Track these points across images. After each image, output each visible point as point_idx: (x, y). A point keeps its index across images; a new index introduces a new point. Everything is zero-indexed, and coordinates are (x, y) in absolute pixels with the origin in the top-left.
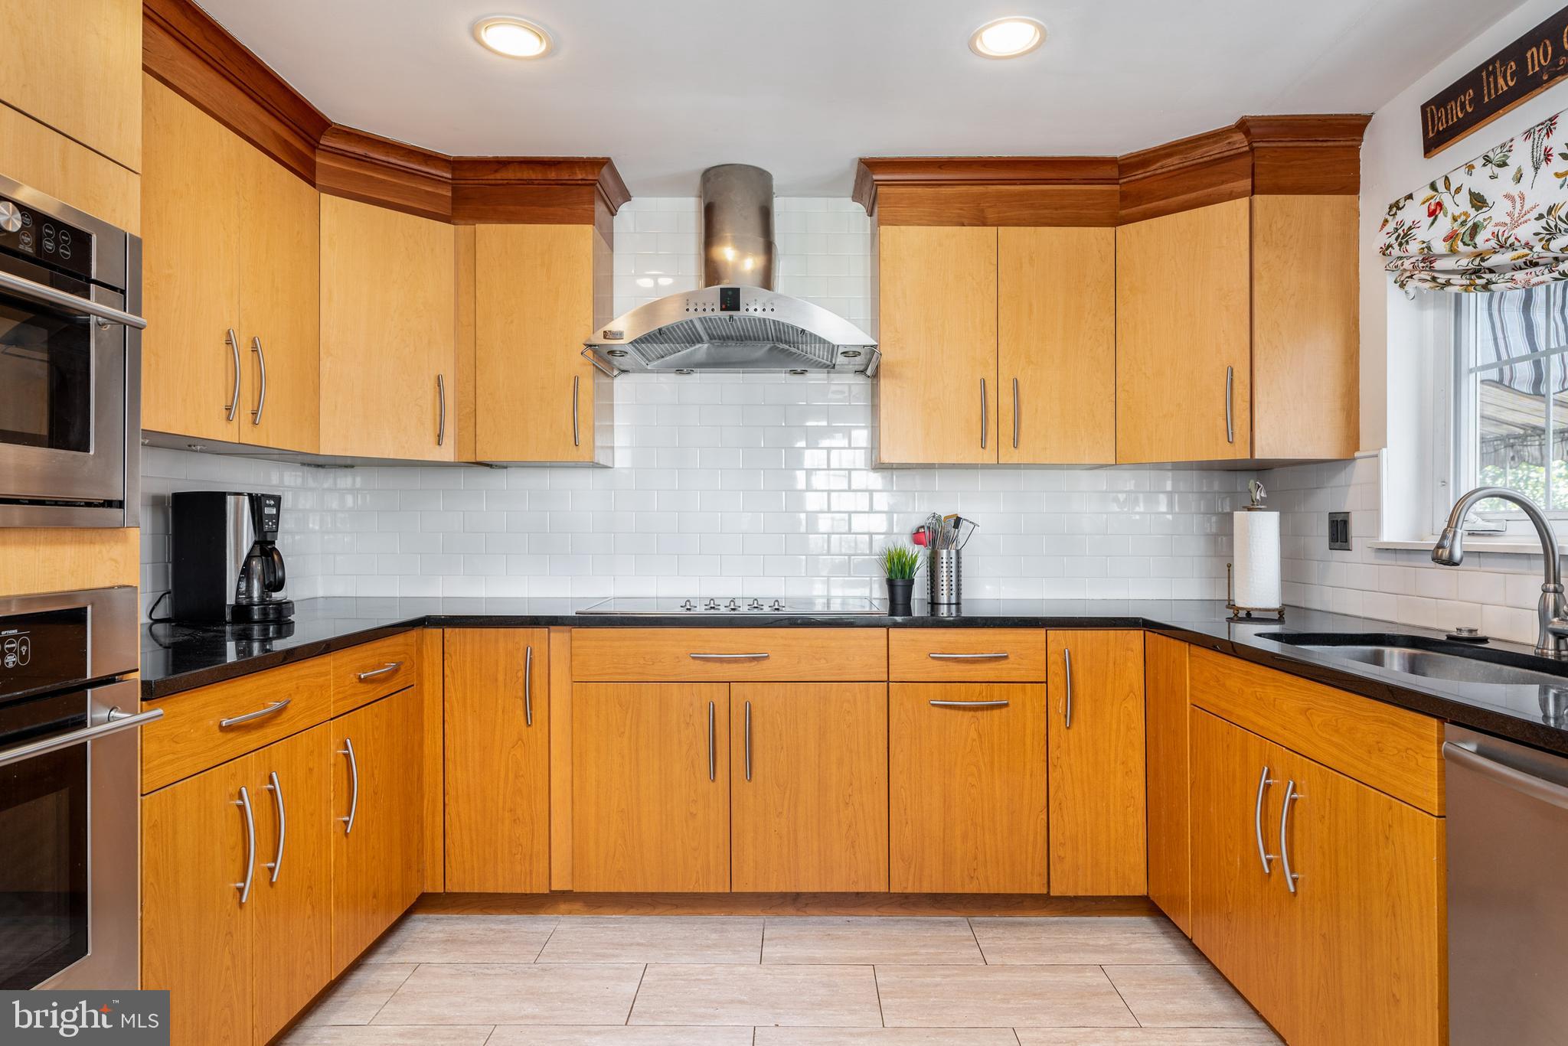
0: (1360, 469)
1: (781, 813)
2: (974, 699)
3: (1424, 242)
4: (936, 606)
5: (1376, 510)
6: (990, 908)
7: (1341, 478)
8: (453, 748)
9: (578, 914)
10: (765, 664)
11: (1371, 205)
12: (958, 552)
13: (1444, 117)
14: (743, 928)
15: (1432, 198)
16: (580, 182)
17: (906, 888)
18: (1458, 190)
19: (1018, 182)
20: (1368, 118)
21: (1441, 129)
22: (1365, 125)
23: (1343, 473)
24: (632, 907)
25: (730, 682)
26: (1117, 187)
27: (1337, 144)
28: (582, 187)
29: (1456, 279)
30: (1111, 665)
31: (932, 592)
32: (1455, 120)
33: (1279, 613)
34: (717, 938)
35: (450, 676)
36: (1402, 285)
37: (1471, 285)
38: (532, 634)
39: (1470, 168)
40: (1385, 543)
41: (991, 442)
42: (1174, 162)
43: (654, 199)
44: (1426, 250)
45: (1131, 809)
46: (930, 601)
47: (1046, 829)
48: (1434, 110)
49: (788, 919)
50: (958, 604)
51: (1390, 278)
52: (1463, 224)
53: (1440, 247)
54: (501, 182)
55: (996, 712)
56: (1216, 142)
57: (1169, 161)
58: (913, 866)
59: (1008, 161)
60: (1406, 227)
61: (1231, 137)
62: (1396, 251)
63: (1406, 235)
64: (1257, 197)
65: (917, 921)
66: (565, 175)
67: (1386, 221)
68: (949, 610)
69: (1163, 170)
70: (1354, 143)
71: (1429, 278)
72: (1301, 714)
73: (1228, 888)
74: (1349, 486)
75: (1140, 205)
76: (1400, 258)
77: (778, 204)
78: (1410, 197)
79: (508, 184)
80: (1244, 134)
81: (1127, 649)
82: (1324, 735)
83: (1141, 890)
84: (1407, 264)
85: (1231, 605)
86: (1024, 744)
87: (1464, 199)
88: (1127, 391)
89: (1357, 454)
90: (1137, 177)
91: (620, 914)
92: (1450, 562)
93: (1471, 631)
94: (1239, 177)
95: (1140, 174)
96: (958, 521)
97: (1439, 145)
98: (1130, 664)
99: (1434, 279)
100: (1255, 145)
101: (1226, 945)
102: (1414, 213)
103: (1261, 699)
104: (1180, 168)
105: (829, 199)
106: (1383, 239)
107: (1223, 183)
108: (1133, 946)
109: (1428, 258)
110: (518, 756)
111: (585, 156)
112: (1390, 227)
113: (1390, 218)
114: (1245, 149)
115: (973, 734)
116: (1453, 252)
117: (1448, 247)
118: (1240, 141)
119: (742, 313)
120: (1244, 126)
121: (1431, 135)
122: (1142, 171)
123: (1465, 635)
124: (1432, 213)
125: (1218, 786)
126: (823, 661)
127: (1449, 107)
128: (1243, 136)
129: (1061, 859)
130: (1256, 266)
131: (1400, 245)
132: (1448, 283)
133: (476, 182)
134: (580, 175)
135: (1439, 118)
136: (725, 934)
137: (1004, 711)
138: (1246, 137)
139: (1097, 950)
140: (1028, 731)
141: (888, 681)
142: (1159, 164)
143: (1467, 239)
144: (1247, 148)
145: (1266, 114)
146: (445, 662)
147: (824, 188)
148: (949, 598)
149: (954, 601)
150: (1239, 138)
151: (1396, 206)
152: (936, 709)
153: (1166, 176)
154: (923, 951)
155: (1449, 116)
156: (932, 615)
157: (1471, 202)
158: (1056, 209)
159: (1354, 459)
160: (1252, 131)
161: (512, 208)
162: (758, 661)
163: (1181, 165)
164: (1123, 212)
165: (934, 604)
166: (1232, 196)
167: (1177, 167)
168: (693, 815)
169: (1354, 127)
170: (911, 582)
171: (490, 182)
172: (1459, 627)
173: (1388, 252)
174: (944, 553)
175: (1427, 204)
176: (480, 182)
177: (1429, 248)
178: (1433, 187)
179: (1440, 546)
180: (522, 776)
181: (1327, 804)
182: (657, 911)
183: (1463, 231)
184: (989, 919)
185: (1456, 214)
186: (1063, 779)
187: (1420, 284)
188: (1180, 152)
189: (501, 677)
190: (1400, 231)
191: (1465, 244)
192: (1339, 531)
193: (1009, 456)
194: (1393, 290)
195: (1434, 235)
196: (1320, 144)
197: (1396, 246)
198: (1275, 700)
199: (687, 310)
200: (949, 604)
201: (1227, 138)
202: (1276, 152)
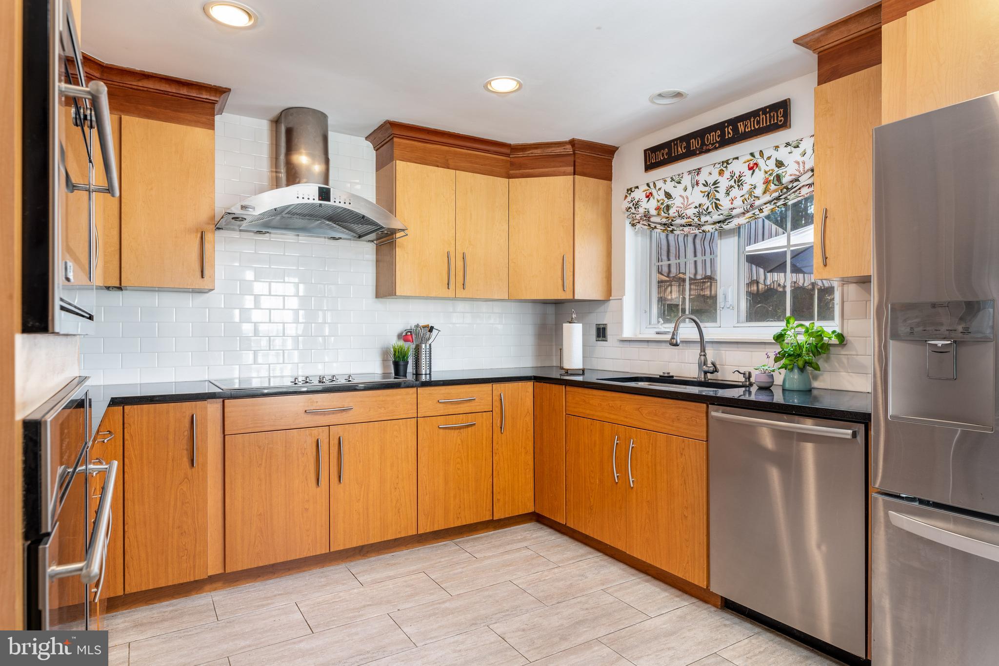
0: (612, 304)
1: (359, 500)
2: (459, 423)
3: (646, 209)
4: (418, 376)
5: (620, 323)
6: (461, 533)
7: (602, 309)
8: (132, 490)
9: (222, 589)
10: (351, 412)
11: (618, 187)
12: (430, 345)
13: (654, 157)
14: (337, 572)
15: (648, 190)
16: (204, 100)
17: (426, 530)
18: (660, 189)
19: (465, 148)
20: (617, 148)
21: (653, 162)
22: (615, 151)
23: (603, 306)
24: (259, 576)
25: (329, 426)
26: (509, 159)
27: (605, 157)
28: (206, 103)
29: (658, 226)
30: (520, 400)
31: (416, 368)
32: (659, 160)
33: (583, 371)
34: (325, 580)
35: (129, 439)
36: (633, 225)
37: (665, 230)
38: (196, 406)
39: (665, 181)
40: (626, 338)
41: (452, 286)
42: (538, 152)
43: (238, 117)
44: (647, 212)
45: (528, 470)
46: (415, 373)
47: (492, 486)
48: (650, 154)
49: (358, 562)
50: (430, 374)
51: (627, 222)
52: (662, 204)
53: (653, 212)
54: (141, 88)
55: (470, 429)
56: (558, 147)
57: (535, 151)
58: (430, 517)
59: (462, 137)
60: (636, 200)
61: (566, 146)
62: (633, 210)
63: (636, 204)
64: (576, 176)
65: (428, 547)
66: (194, 94)
67: (626, 196)
68: (426, 377)
69: (533, 155)
70: (609, 158)
71: (647, 224)
72: (636, 410)
73: (591, 494)
74: (606, 312)
75: (520, 170)
76: (634, 214)
77: (331, 135)
78: (637, 187)
79: (148, 91)
80: (572, 146)
81: (527, 392)
82: (649, 418)
83: (531, 510)
84: (638, 217)
85: (562, 368)
86: (482, 444)
87: (662, 193)
88: (515, 263)
89: (611, 298)
90: (519, 156)
91: (251, 582)
92: (676, 345)
93: (668, 373)
94: (568, 165)
95: (521, 154)
96: (431, 329)
97: (652, 169)
98: (527, 399)
99: (649, 225)
100: (576, 152)
101: (589, 521)
102: (639, 195)
103: (612, 406)
104: (541, 156)
105: (352, 136)
106: (626, 204)
107: (560, 166)
108: (533, 536)
109: (647, 216)
110: (184, 490)
111: (213, 84)
112: (629, 199)
113: (628, 195)
114: (571, 153)
115: (459, 442)
116: (659, 214)
117: (657, 213)
118: (569, 149)
119: (331, 203)
120: (572, 142)
121: (648, 163)
122: (521, 153)
123: (666, 375)
124: (647, 197)
125: (584, 449)
126: (383, 409)
127: (657, 153)
128: (571, 147)
129: (498, 500)
130: (576, 208)
131: (635, 208)
132: (655, 227)
133: (121, 85)
134: (205, 96)
135: (652, 157)
136: (329, 577)
137: (473, 427)
138: (572, 147)
139: (520, 541)
140: (484, 437)
141: (417, 417)
142: (531, 151)
143: (665, 211)
144: (572, 153)
145: (583, 139)
146: (125, 430)
147: (352, 130)
148: (426, 371)
149: (428, 373)
150: (569, 147)
151: (630, 190)
152: (441, 431)
153: (535, 158)
154: (443, 560)
155: (657, 157)
156: (416, 380)
157: (665, 195)
158: (482, 165)
159: (610, 300)
160: (576, 145)
161: (150, 108)
162: (346, 412)
163: (541, 154)
164: (512, 172)
165: (417, 374)
166: (565, 174)
167: (539, 154)
168: (307, 510)
169: (610, 151)
170: (407, 362)
171: (134, 87)
172: (664, 372)
173: (629, 210)
174: (423, 346)
175: (646, 192)
176: (125, 85)
177: (648, 212)
178: (648, 185)
179: (673, 338)
180: (188, 502)
181: (651, 446)
182: (276, 575)
183: (663, 207)
184: (461, 539)
185: (659, 199)
186: (499, 460)
187: (643, 226)
188: (541, 148)
189: (171, 437)
190: (634, 202)
191: (664, 213)
192: (601, 333)
193: (461, 293)
194: (628, 227)
195: (651, 206)
196: (599, 156)
197: (633, 208)
198: (621, 406)
199: (298, 197)
200: (426, 374)
201: (564, 146)
202: (583, 156)
